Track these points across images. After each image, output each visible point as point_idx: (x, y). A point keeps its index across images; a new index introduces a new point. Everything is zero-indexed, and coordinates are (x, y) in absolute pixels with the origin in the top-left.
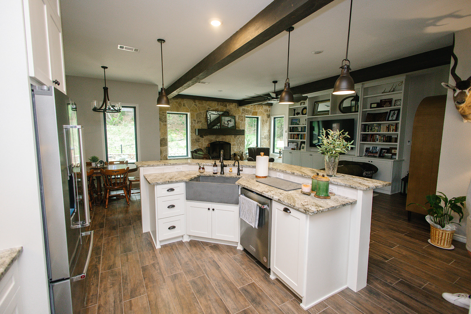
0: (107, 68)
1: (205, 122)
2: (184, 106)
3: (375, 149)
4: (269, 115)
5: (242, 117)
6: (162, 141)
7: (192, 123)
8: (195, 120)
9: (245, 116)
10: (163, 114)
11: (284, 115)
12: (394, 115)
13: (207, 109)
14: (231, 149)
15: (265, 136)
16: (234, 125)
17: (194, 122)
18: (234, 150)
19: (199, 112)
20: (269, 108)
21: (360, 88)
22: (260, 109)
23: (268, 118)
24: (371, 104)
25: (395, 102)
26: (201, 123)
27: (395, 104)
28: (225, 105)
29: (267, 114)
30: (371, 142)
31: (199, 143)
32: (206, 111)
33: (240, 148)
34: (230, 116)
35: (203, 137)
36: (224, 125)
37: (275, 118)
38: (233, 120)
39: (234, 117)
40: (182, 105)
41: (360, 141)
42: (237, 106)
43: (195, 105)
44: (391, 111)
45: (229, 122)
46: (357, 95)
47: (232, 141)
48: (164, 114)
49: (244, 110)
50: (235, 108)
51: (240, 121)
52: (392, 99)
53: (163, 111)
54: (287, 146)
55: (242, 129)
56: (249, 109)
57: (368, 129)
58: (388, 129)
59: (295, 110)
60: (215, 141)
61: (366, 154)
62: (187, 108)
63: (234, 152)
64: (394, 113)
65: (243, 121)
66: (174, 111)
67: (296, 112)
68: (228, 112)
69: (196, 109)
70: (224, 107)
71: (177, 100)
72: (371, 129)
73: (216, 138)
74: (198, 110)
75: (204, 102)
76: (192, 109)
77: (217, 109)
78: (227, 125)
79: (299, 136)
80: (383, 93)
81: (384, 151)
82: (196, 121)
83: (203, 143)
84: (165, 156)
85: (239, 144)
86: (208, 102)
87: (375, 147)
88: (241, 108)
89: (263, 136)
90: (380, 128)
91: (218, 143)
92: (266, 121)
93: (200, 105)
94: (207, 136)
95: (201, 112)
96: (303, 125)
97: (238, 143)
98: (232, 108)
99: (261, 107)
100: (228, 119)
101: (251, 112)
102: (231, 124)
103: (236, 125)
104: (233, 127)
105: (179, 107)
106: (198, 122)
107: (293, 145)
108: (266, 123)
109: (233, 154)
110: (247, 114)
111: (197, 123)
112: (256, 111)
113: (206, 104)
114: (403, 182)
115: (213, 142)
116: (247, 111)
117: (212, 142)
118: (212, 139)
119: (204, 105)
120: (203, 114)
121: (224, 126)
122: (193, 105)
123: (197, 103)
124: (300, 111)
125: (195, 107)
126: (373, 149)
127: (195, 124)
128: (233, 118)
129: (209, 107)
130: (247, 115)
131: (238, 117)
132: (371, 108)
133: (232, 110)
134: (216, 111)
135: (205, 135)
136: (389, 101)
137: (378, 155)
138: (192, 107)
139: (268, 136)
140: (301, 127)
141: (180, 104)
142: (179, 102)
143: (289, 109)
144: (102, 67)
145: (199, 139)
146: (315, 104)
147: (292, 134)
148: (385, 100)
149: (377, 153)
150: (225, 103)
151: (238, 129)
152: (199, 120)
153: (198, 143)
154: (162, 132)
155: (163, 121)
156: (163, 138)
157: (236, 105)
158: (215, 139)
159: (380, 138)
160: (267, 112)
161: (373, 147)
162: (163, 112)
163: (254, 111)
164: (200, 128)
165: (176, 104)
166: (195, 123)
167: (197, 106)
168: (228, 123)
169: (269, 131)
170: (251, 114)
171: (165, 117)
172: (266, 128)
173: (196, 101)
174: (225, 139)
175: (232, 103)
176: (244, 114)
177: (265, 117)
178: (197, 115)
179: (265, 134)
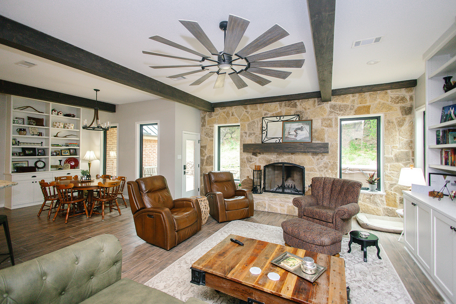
0: (99, 90)
1: (260, 134)
2: (232, 115)
5: (331, 119)
6: (208, 159)
8: (246, 131)
9: (336, 118)
10: (209, 128)
13: (263, 114)
14: (306, 176)
15: (396, 155)
17: (244, 135)
19: (251, 121)
20: (408, 92)
22: (379, 100)
23: (407, 114)
26: (254, 136)
28: (293, 105)
29: (403, 108)
31: (252, 163)
32: (262, 118)
34: (303, 121)
35: (256, 156)
36: (289, 136)
38: (307, 128)
39: (310, 122)
40: (231, 115)
42: (318, 102)
43: (246, 112)
45: (299, 132)
47: (307, 163)
48: (211, 128)
49: (333, 107)
50: (314, 106)
51: (324, 128)
56: (347, 103)
60: (276, 162)
62: (236, 118)
65: (331, 127)
66: (221, 124)
68: (299, 116)
69: (248, 117)
70: (292, 109)
71: (225, 110)
73: (277, 157)
74: (250, 118)
75: (258, 105)
76: (243, 118)
77: (278, 113)
78: (293, 137)
82: (248, 133)
83: (258, 163)
85: (322, 169)
86: (265, 105)
88: (327, 105)
89: (390, 156)
91: (282, 165)
92: (399, 123)
93: (253, 112)
94: (263, 153)
95: (254, 120)
97: (321, 167)
98: (307, 107)
99: (382, 95)
100: (297, 127)
101: (351, 109)
102: (303, 135)
103: (314, 135)
104: (306, 138)
105: (227, 118)
106: (250, 134)
108: (401, 126)
110: (342, 112)
111: (249, 136)
112: (368, 104)
113: (261, 108)
115: (273, 163)
116: (342, 109)
117: (271, 163)
118: (272, 158)
119: (259, 109)
120: (258, 123)
121: (289, 138)
122: (244, 112)
123: (249, 108)
125: (247, 114)
127: (245, 138)
128: (307, 124)
129: (266, 112)
130: (343, 115)
131: (320, 121)
133: (308, 111)
134: (276, 117)
135: (259, 153)
138: (242, 115)
141: (228, 114)
142: (226, 112)
144: (95, 90)
145: (251, 158)
147: (442, 149)
150: (293, 101)
151: (317, 142)
152: (252, 132)
153: (249, 163)
154: (209, 149)
155: (210, 136)
156: (209, 156)
157: (315, 101)
158: (275, 160)
160: (404, 102)
162: (210, 126)
163: (361, 105)
164: (253, 143)
165: (223, 114)
166: (246, 136)
167: (249, 113)
168: (297, 133)
169: (411, 144)
170: (353, 112)
171: (212, 132)
172: (398, 137)
173: (248, 106)
174: (294, 159)
175: (307, 100)
176: (333, 114)
177: (396, 114)
178: (249, 125)
179: (396, 151)
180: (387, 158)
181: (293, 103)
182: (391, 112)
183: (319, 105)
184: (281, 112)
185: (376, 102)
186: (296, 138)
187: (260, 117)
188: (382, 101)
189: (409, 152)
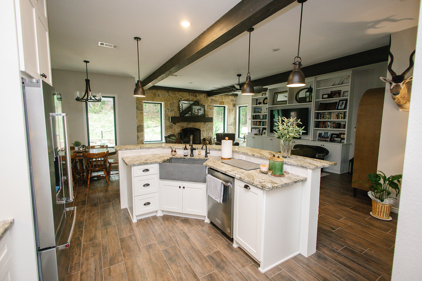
0: (89, 62)
1: (177, 111)
3: (327, 134)
4: (235, 104)
5: (211, 106)
6: (139, 128)
7: (166, 111)
8: (169, 108)
9: (213, 105)
10: (139, 103)
11: (248, 104)
12: (343, 104)
13: (179, 98)
14: (201, 134)
15: (231, 123)
16: (203, 113)
17: (167, 110)
18: (203, 136)
20: (234, 98)
21: (313, 81)
22: (227, 100)
23: (234, 107)
24: (323, 95)
25: (343, 93)
26: (174, 112)
27: (343, 95)
28: (195, 95)
29: (233, 104)
30: (323, 128)
31: (172, 129)
32: (178, 101)
33: (209, 134)
34: (200, 105)
35: (175, 124)
37: (240, 107)
38: (202, 109)
39: (204, 106)
40: (157, 95)
41: (314, 127)
42: (206, 96)
43: (168, 95)
44: (340, 101)
45: (199, 111)
46: (311, 87)
47: (202, 127)
48: (140, 103)
49: (212, 100)
50: (205, 98)
51: (209, 110)
52: (341, 91)
53: (140, 101)
54: (250, 132)
55: (210, 117)
56: (217, 99)
57: (321, 117)
58: (338, 117)
59: (257, 100)
60: (186, 127)
61: (319, 139)
62: (162, 98)
63: (204, 138)
64: (343, 102)
65: (211, 109)
66: (149, 101)
67: (258, 101)
68: (198, 102)
69: (170, 99)
70: (195, 97)
71: (153, 91)
72: (323, 117)
73: (187, 125)
74: (171, 100)
75: (176, 92)
76: (166, 99)
78: (197, 114)
79: (261, 123)
80: (333, 85)
81: (334, 136)
82: (170, 110)
83: (176, 129)
84: (142, 141)
85: (208, 130)
86: (180, 93)
87: (326, 132)
88: (210, 98)
89: (230, 123)
90: (331, 116)
91: (190, 129)
92: (232, 110)
93: (173, 96)
94: (179, 123)
95: (173, 101)
96: (265, 113)
98: (202, 98)
99: (228, 98)
100: (198, 108)
101: (218, 102)
102: (201, 112)
103: (205, 113)
104: (203, 115)
105: (154, 97)
106: (171, 110)
107: (256, 131)
108: (232, 111)
109: (202, 139)
110: (215, 103)
112: (223, 101)
113: (178, 95)
114: (351, 163)
116: (215, 101)
117: (184, 128)
118: (184, 125)
119: (177, 95)
120: (176, 104)
122: (167, 95)
123: (170, 93)
124: (262, 101)
125: (169, 97)
126: (325, 134)
127: (168, 113)
128: (202, 107)
129: (181, 97)
130: (215, 104)
131: (207, 106)
132: (323, 98)
133: (202, 100)
134: (187, 101)
135: (177, 122)
136: (338, 93)
137: (329, 140)
138: (166, 97)
139: (234, 123)
140: (263, 115)
141: (155, 95)
142: (154, 93)
143: (252, 99)
144: (84, 61)
145: (172, 126)
146: (274, 95)
147: (255, 121)
148: (335, 91)
149: (328, 137)
151: (207, 117)
152: (172, 109)
154: (139, 119)
155: (140, 110)
156: (140, 125)
157: (205, 95)
158: (186, 126)
159: (331, 124)
160: (233, 102)
161: (325, 132)
163: (221, 101)
164: (173, 116)
165: (151, 94)
166: (168, 111)
167: (171, 96)
168: (198, 112)
169: (235, 118)
170: (219, 104)
171: (141, 106)
172: (232, 116)
173: (170, 92)
174: (196, 126)
175: (201, 94)
176: (212, 103)
177: (231, 107)
178: (170, 104)
179: (231, 121)
180: (229, 124)
181: (195, 94)
182: (230, 105)
183: (206, 98)
184: (189, 98)
185: (226, 100)
186: (198, 114)
187: (177, 100)
188: (228, 100)
189: (234, 122)
